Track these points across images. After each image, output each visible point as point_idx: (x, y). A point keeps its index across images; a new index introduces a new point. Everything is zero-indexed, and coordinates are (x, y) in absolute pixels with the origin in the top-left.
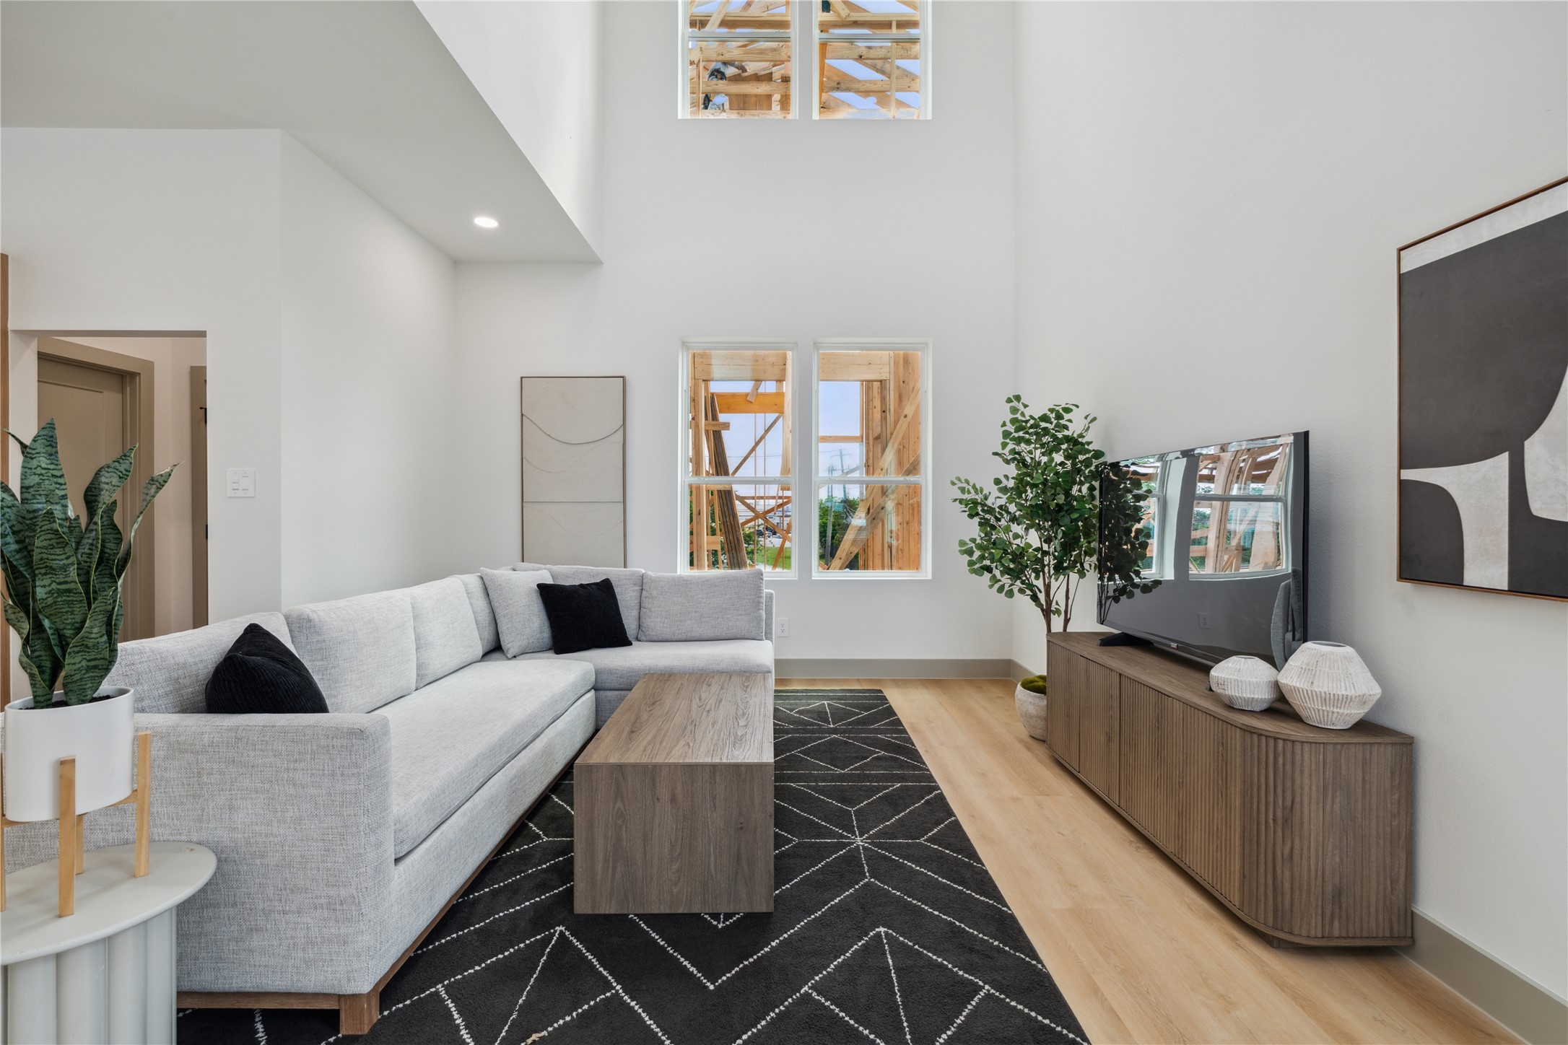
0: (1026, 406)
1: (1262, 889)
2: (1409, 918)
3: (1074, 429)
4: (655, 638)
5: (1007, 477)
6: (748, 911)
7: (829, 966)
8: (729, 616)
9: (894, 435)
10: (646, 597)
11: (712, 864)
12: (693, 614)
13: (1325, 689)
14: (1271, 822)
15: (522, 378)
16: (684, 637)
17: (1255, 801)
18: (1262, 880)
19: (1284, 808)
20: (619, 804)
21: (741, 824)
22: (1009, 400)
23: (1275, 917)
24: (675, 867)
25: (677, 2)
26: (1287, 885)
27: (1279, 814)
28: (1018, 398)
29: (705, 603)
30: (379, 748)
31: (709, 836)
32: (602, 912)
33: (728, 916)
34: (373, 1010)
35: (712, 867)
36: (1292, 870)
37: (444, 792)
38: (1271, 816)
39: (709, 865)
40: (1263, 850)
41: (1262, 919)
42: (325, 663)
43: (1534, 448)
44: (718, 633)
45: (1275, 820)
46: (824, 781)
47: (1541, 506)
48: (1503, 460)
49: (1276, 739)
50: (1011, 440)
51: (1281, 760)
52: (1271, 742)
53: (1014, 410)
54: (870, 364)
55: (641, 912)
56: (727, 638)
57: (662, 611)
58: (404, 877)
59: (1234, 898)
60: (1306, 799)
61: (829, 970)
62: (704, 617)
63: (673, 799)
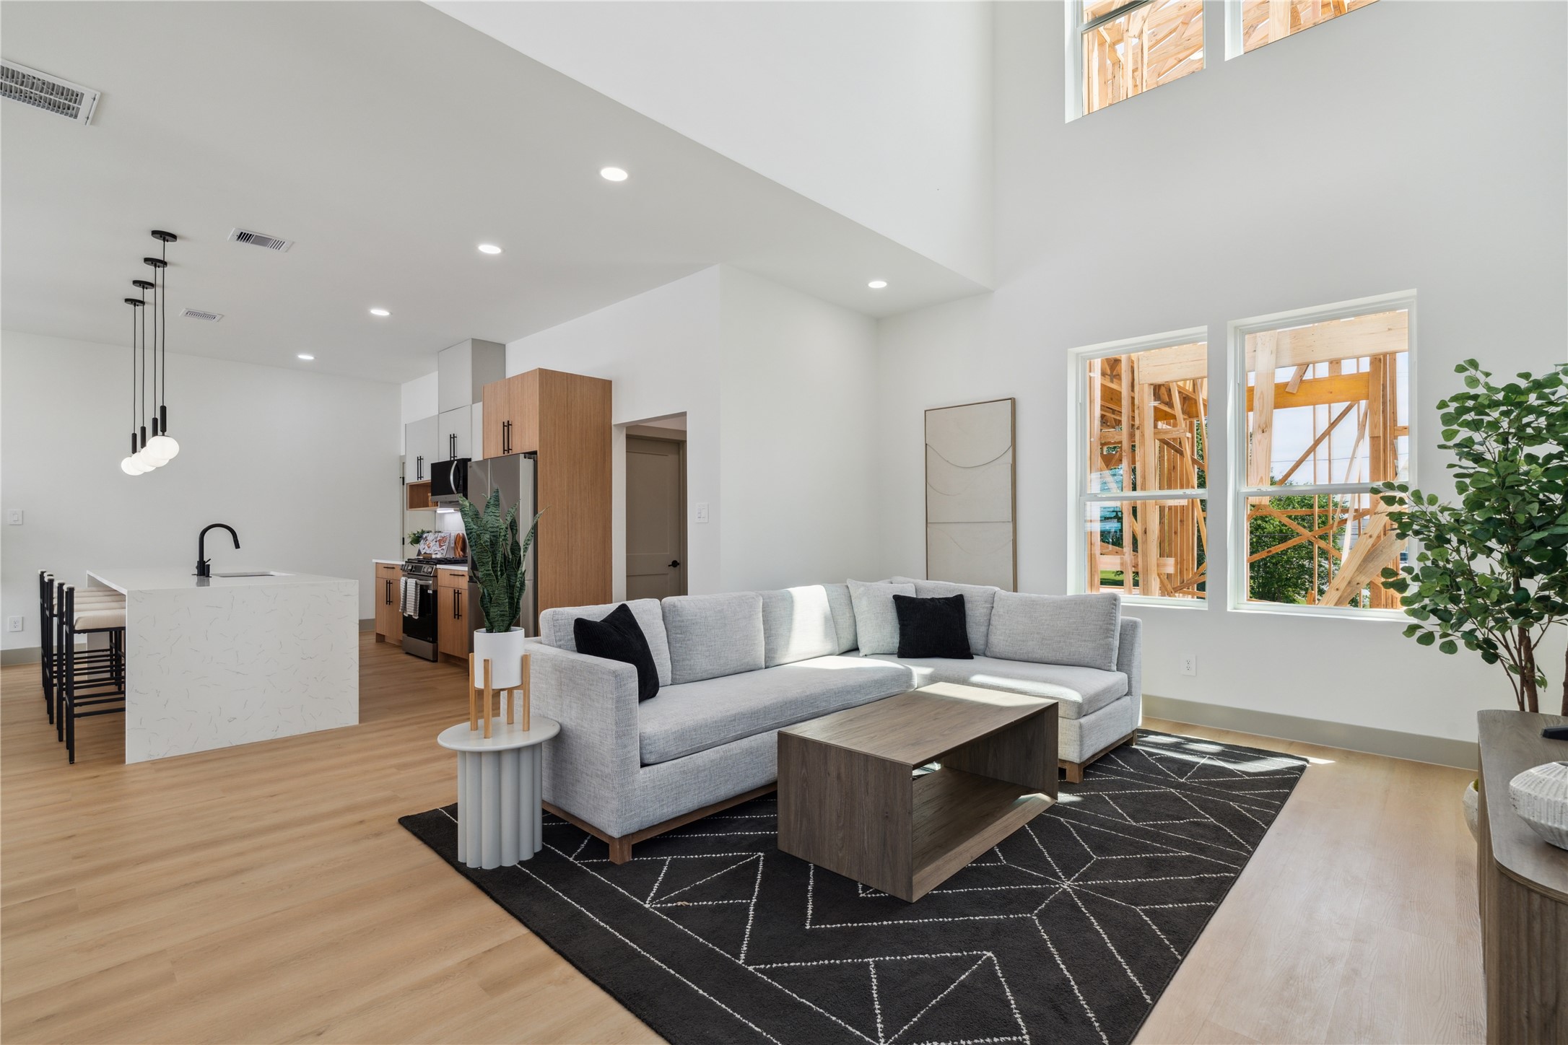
0: (1487, 375)
4: (998, 655)
6: (892, 894)
7: (906, 956)
8: (1072, 641)
11: (866, 842)
12: (1036, 636)
15: (925, 411)
16: (1026, 658)
20: (804, 771)
21: (887, 813)
24: (841, 835)
25: (1063, 3)
29: (1048, 625)
30: (624, 685)
31: (863, 816)
32: (794, 854)
33: (876, 891)
34: (626, 853)
35: (866, 844)
37: (695, 730)
39: (863, 842)
42: (683, 636)
44: (1059, 657)
46: (1101, 826)
50: (1460, 425)
53: (1473, 382)
54: (1389, 329)
55: (817, 864)
56: (1069, 663)
57: (1006, 629)
58: (648, 775)
61: (904, 958)
62: (1046, 639)
63: (839, 777)
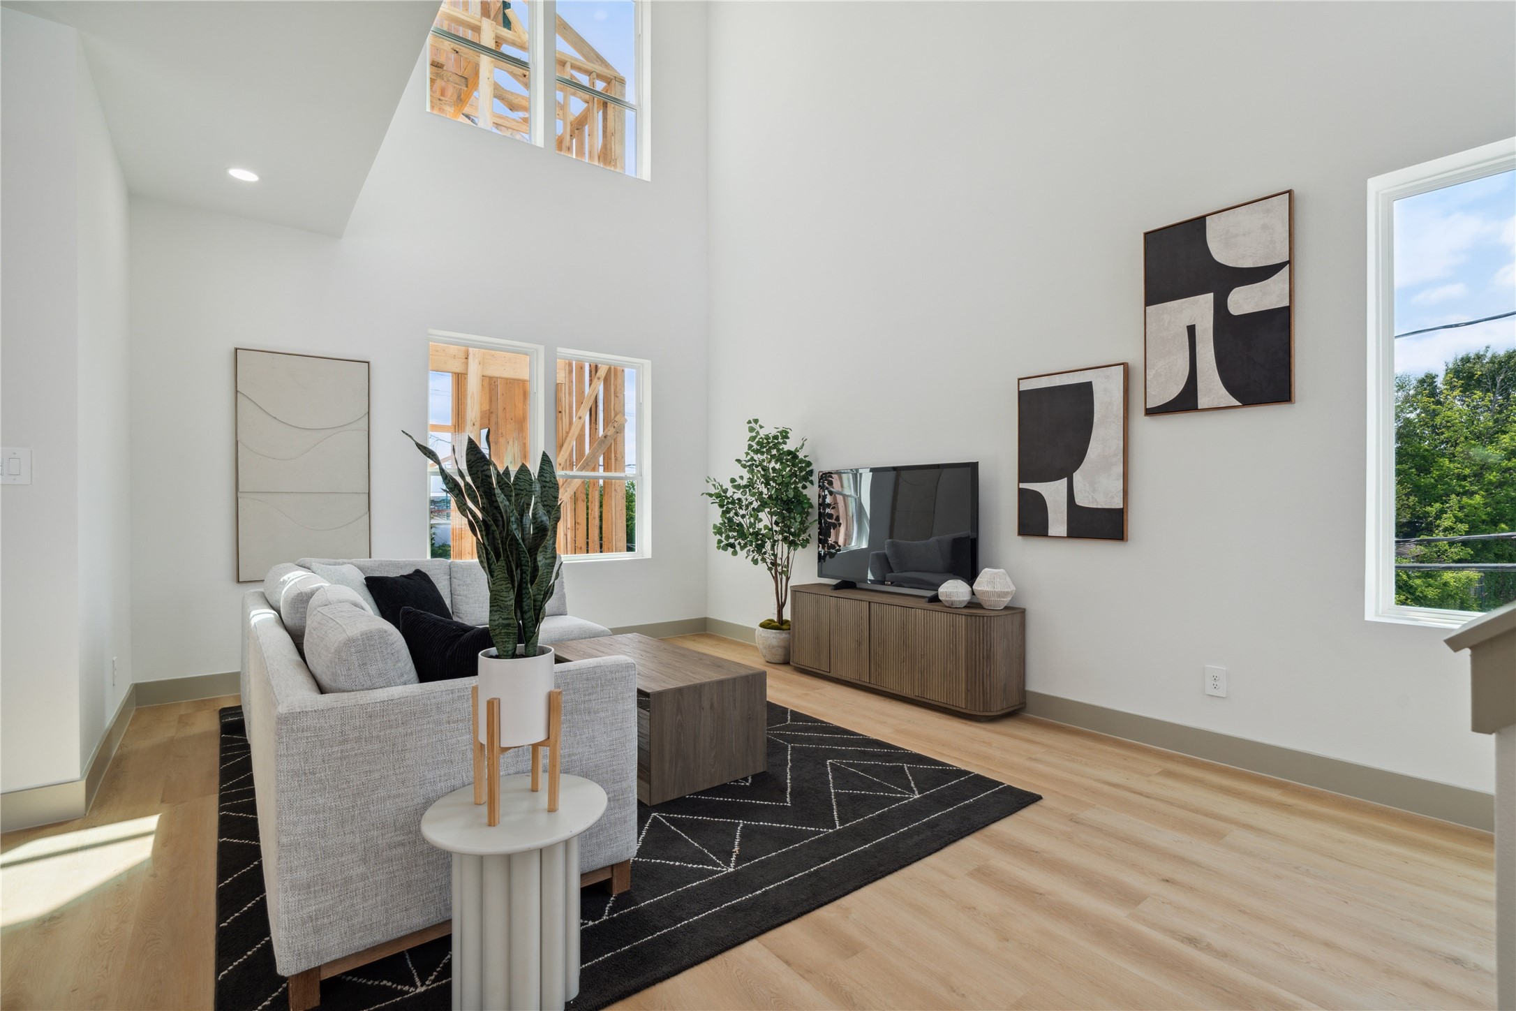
0: (761, 427)
1: (977, 694)
2: (1023, 693)
3: (790, 446)
5: (742, 478)
6: (752, 774)
9: (570, 434)
10: (459, 585)
13: (999, 590)
14: (981, 658)
17: (974, 650)
18: (977, 690)
19: (987, 650)
20: (679, 717)
22: (749, 422)
23: (984, 706)
26: (988, 688)
27: (985, 654)
28: (756, 421)
33: (744, 779)
36: (990, 681)
38: (981, 656)
40: (978, 674)
41: (977, 709)
43: (1077, 476)
45: (983, 658)
47: (1080, 501)
48: (1065, 481)
49: (983, 617)
50: (751, 451)
51: (986, 627)
52: (981, 618)
53: (752, 430)
59: (961, 704)
60: (995, 644)
63: (712, 707)
